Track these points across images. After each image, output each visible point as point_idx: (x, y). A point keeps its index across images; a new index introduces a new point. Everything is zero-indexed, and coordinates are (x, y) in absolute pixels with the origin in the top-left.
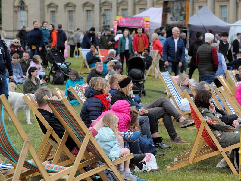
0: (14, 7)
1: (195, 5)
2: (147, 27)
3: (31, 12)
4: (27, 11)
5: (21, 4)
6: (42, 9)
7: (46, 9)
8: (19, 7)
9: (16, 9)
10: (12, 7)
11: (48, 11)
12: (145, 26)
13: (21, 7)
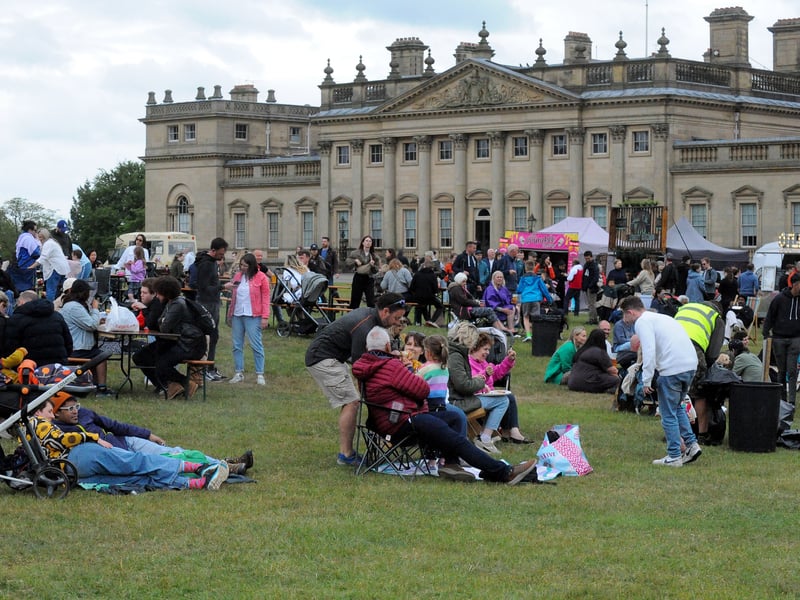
0: (168, 207)
1: (506, 205)
2: (573, 250)
3: (200, 215)
4: (192, 214)
5: (181, 203)
6: (220, 211)
7: (227, 211)
8: (177, 207)
9: (173, 212)
10: (165, 209)
11: (230, 214)
12: (570, 248)
13: (181, 208)
